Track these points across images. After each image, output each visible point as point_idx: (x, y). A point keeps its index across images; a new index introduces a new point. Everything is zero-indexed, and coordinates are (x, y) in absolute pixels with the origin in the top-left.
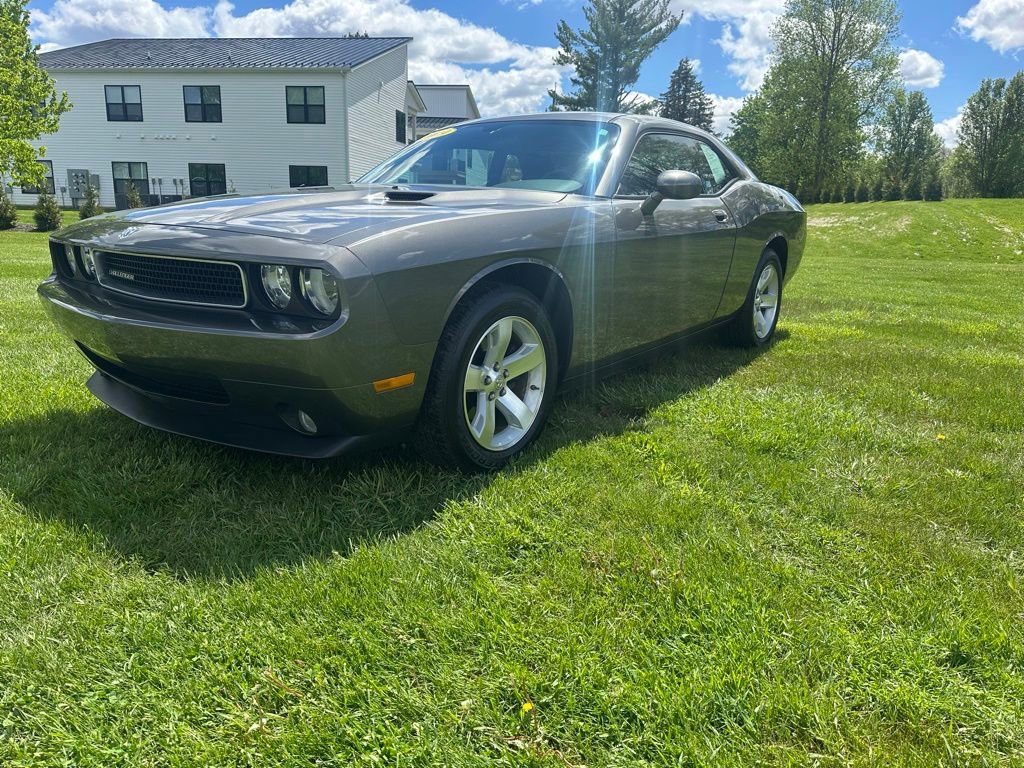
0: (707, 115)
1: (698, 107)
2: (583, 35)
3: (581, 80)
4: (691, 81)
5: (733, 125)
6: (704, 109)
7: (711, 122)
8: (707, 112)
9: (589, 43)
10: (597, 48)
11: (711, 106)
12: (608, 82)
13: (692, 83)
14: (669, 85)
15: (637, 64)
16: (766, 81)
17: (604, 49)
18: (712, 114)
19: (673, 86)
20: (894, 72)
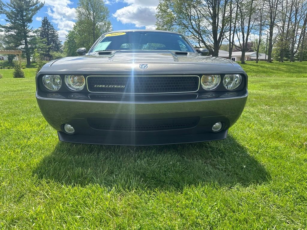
0: (56, 35)
1: (53, 32)
2: (8, 4)
3: (9, 20)
4: (49, 24)
5: (67, 39)
6: (55, 33)
7: (58, 37)
8: (56, 34)
9: (10, 7)
10: (15, 10)
11: (57, 32)
12: (20, 22)
13: (49, 25)
14: (42, 25)
15: (31, 17)
16: (74, 26)
17: (17, 10)
18: (58, 35)
19: (43, 25)
20: (110, 26)
